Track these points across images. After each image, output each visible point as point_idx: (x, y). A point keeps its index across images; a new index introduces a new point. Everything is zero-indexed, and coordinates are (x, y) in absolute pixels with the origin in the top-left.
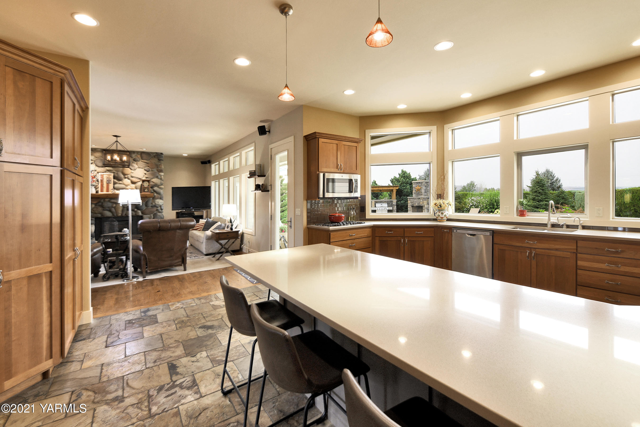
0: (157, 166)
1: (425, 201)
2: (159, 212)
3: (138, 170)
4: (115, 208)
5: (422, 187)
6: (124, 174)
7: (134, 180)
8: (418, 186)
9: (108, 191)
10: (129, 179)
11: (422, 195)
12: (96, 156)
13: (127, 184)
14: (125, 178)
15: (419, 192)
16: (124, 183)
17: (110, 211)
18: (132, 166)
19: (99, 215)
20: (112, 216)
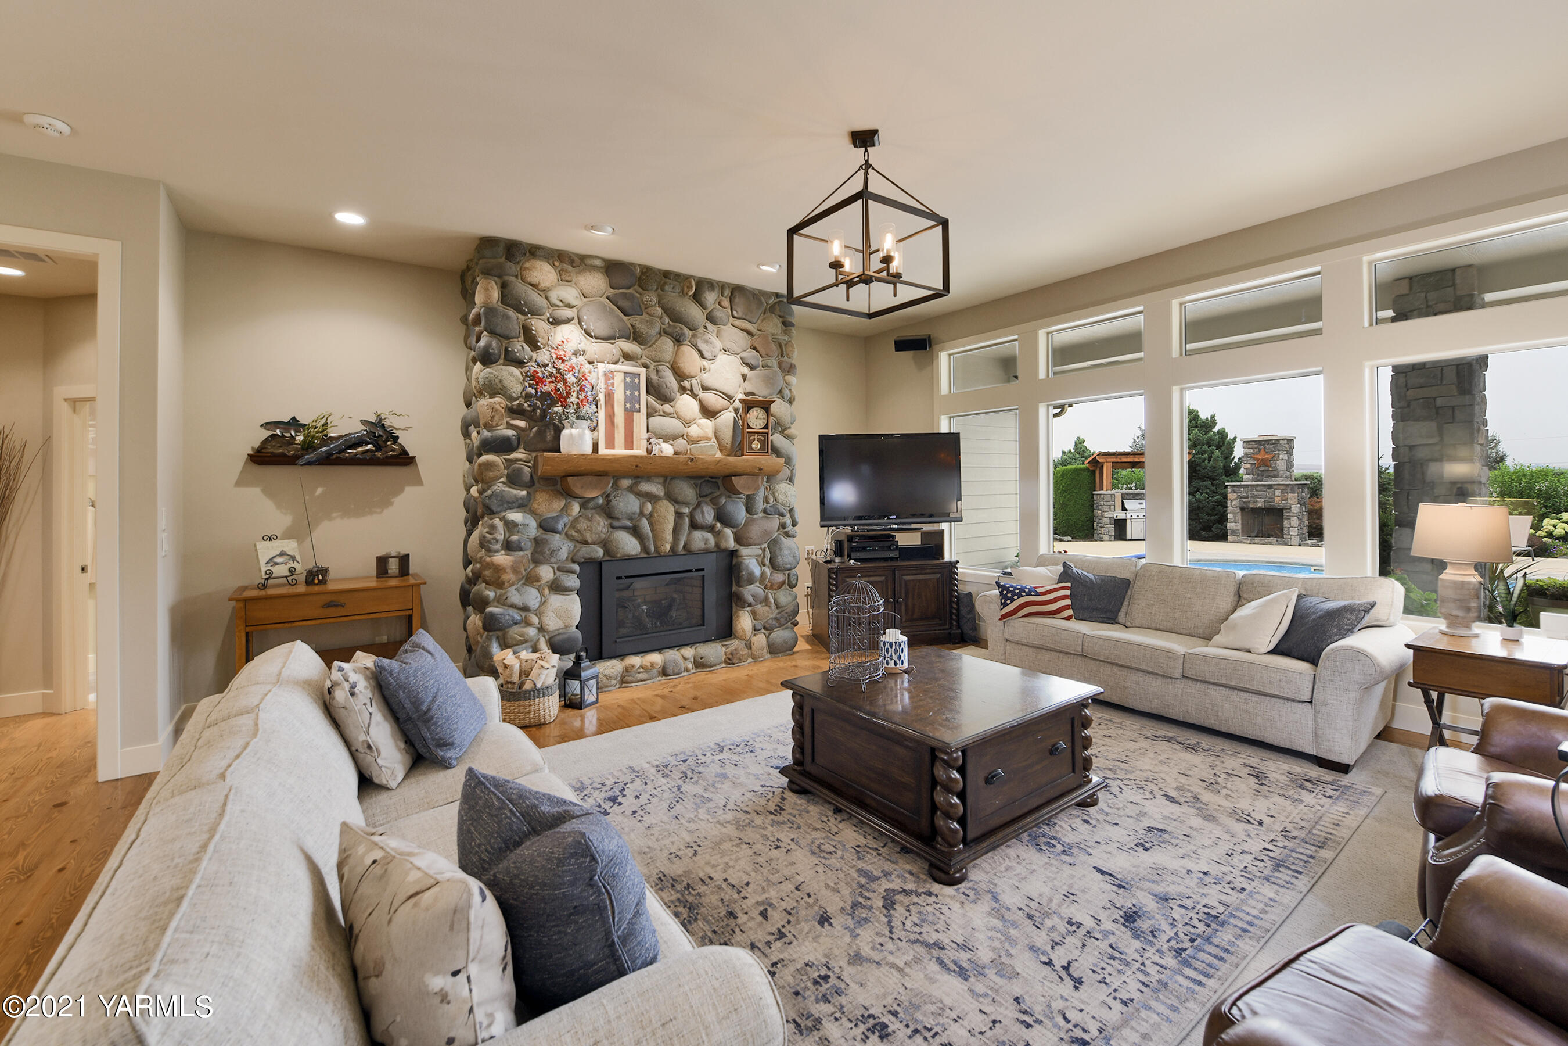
0: (782, 350)
1: (1290, 495)
2: (787, 535)
3: (723, 359)
4: (650, 517)
5: (1279, 454)
6: (680, 375)
7: (712, 400)
8: (1262, 452)
9: (629, 444)
10: (694, 396)
11: (1276, 476)
12: (587, 289)
13: (688, 418)
14: (683, 389)
15: (1267, 468)
16: (678, 410)
17: (635, 531)
18: (706, 342)
19: (599, 552)
20: (643, 555)
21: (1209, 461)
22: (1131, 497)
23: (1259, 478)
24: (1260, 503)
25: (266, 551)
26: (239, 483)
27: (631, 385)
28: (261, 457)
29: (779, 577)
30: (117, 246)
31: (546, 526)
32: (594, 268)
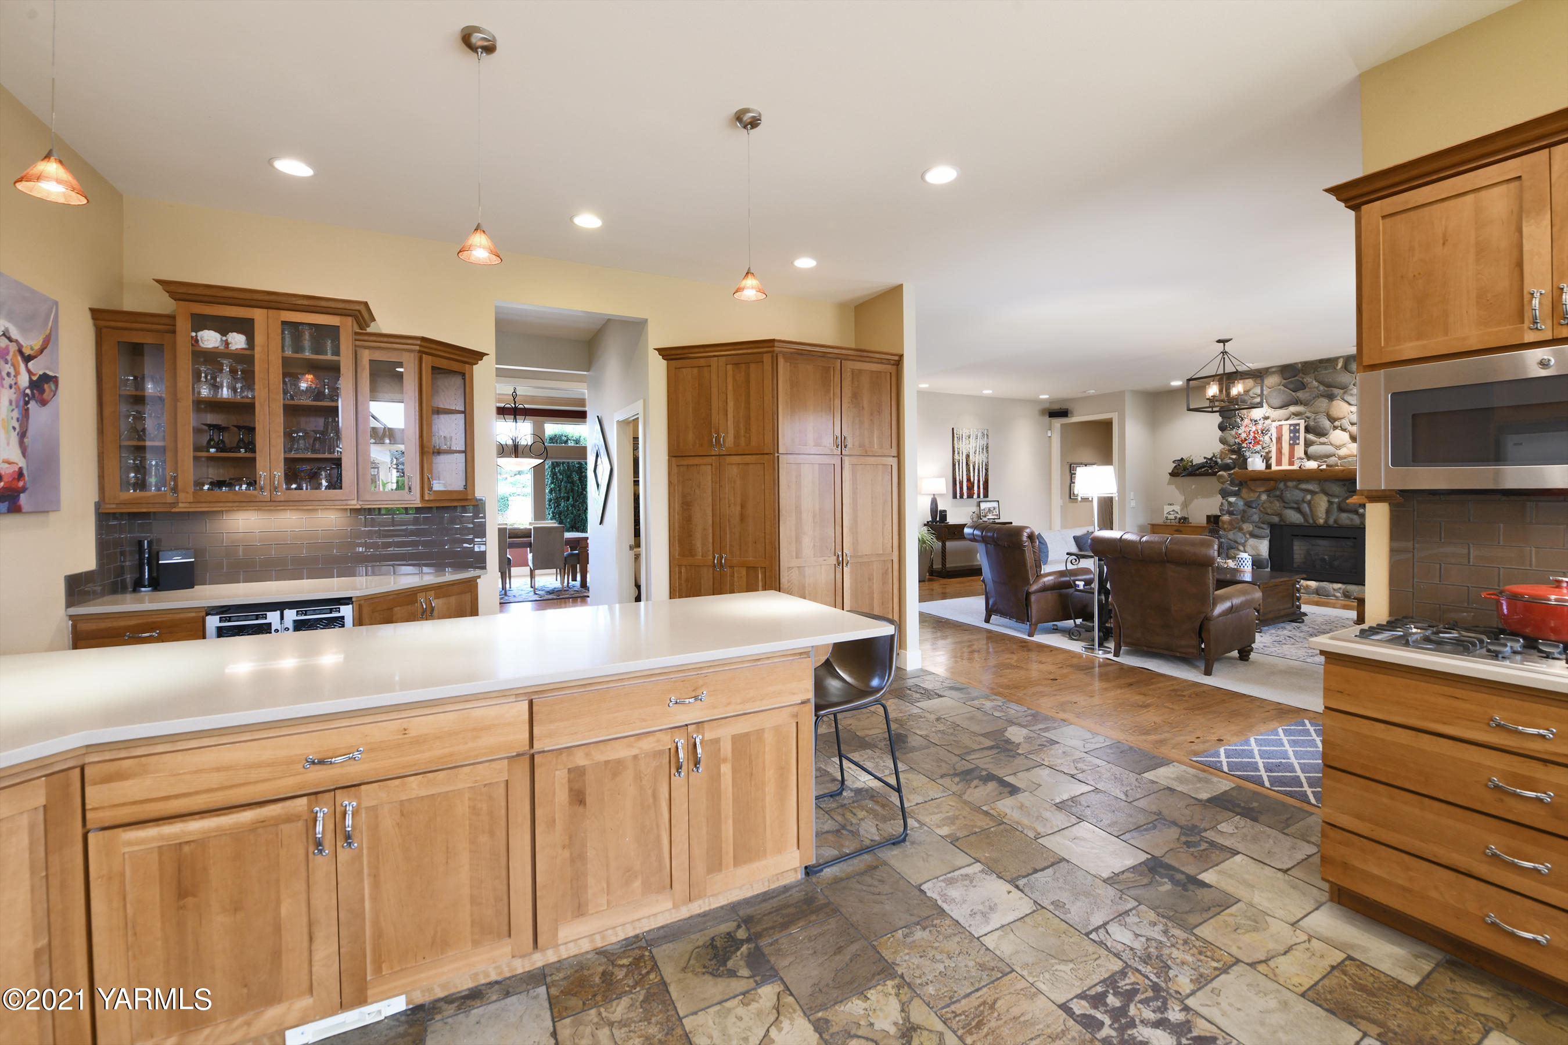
4: (1309, 503)
6: (1332, 419)
9: (1291, 463)
10: (1344, 430)
12: (1270, 385)
13: (1338, 444)
14: (1335, 428)
16: (1332, 440)
17: (1299, 510)
18: (1352, 395)
19: (1276, 519)
20: (1305, 524)
25: (1168, 509)
26: (1169, 484)
27: (1294, 430)
28: (1174, 474)
31: (1248, 505)
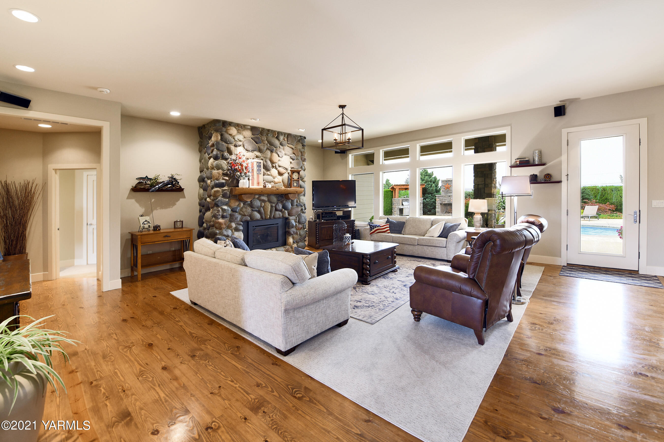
0: (302, 154)
2: (303, 213)
3: (285, 157)
4: (263, 207)
6: (272, 162)
7: (281, 170)
8: (447, 184)
9: (258, 184)
10: (276, 169)
11: (451, 193)
12: (246, 136)
13: (275, 176)
14: (273, 167)
15: (449, 190)
16: (272, 174)
17: (259, 212)
18: (280, 152)
19: (249, 218)
20: (261, 219)
21: (431, 187)
22: (405, 200)
23: (446, 193)
24: (446, 202)
25: (142, 219)
26: (128, 198)
27: (259, 166)
28: (135, 189)
29: (301, 226)
30: (108, 123)
31: (233, 210)
32: (248, 129)
